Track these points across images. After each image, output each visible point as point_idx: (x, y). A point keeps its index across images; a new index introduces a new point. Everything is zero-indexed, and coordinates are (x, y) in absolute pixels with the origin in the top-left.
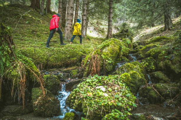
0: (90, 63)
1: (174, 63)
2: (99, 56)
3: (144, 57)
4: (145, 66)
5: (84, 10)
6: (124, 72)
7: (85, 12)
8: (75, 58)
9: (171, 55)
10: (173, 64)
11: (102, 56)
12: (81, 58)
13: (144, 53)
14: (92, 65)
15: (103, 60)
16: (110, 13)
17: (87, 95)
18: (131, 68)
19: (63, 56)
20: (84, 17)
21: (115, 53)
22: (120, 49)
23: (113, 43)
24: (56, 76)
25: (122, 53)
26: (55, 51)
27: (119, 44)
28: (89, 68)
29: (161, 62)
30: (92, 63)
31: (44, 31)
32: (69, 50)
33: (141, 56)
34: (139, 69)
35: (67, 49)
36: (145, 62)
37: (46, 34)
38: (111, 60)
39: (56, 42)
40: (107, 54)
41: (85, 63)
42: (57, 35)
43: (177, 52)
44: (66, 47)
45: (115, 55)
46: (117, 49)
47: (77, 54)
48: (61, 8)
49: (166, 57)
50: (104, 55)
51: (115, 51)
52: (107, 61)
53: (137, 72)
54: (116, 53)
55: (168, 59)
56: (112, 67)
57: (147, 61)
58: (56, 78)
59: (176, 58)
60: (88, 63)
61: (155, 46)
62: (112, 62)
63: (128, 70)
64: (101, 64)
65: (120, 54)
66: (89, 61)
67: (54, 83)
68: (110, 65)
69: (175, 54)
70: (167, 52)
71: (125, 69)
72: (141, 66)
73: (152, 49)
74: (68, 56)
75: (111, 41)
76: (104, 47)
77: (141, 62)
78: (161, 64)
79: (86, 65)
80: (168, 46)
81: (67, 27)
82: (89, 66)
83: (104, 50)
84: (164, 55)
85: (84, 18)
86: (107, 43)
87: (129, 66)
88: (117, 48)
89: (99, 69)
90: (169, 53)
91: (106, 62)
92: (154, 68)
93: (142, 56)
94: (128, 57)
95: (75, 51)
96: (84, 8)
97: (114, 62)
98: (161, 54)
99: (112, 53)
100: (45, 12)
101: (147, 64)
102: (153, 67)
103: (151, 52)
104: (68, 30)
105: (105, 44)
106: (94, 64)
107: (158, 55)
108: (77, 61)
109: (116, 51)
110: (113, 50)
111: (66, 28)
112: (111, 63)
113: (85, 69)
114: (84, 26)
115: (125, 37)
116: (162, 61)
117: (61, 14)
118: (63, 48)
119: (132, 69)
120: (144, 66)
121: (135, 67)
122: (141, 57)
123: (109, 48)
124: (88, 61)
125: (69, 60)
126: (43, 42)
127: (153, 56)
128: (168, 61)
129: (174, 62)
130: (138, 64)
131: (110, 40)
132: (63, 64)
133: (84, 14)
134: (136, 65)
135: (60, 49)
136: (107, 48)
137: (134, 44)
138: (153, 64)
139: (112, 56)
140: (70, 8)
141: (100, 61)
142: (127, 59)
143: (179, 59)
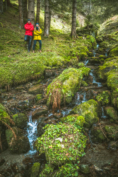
2: (59, 90)
3: (103, 78)
5: (46, 7)
6: (81, 112)
7: (48, 9)
8: (39, 73)
11: (62, 90)
13: (103, 74)
14: (53, 99)
16: (74, 8)
17: (49, 147)
19: (28, 72)
20: (46, 15)
21: (74, 85)
28: (51, 100)
31: (6, 39)
32: (33, 65)
34: (93, 109)
37: (8, 44)
38: (70, 92)
39: (19, 53)
40: (67, 87)
45: (74, 86)
46: (76, 80)
47: (41, 68)
48: (21, 6)
50: (64, 88)
51: (74, 83)
52: (67, 94)
53: (91, 112)
56: (71, 98)
60: (50, 95)
63: (84, 110)
64: (61, 97)
67: (22, 121)
71: (81, 109)
76: (64, 80)
85: (46, 16)
89: (60, 102)
93: (101, 77)
96: (46, 4)
97: (73, 94)
99: (72, 86)
100: (5, 8)
101: (102, 98)
102: (107, 101)
106: (55, 99)
108: (41, 76)
110: (72, 83)
112: (70, 95)
113: (48, 99)
114: (47, 25)
115: (89, 34)
117: (22, 13)
119: (87, 109)
120: (99, 100)
121: (90, 106)
122: (100, 79)
123: (69, 80)
125: (33, 76)
132: (28, 80)
133: (47, 11)
134: (91, 105)
135: (23, 65)
136: (67, 81)
137: (99, 39)
138: (107, 98)
139: (71, 88)
140: (31, 12)
141: (60, 95)
142: (86, 84)
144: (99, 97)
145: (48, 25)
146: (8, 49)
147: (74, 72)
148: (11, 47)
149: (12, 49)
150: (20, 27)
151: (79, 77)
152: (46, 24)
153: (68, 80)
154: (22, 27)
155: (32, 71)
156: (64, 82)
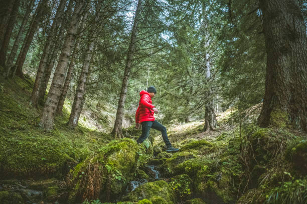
0: (84, 177)
1: (222, 186)
2: (101, 167)
3: (173, 173)
4: (176, 189)
5: (80, 82)
6: (143, 198)
7: (83, 86)
8: (55, 164)
9: (217, 174)
10: (220, 188)
11: (106, 166)
13: (174, 166)
14: (87, 181)
15: (108, 174)
16: (123, 93)
18: (153, 191)
19: (34, 158)
20: (79, 94)
21: (128, 164)
23: (127, 147)
24: (19, 196)
25: (138, 164)
26: (20, 147)
27: (136, 149)
28: (81, 187)
29: (202, 183)
30: (88, 177)
31: (5, 106)
33: (168, 170)
34: (166, 194)
35: (42, 145)
36: (176, 183)
37: (7, 112)
38: (121, 174)
39: (23, 129)
40: (115, 165)
41: (75, 176)
42: (27, 118)
43: (226, 169)
44: (41, 142)
45: (128, 166)
46: (132, 156)
47: (60, 157)
48: (42, 72)
49: (209, 175)
50: (109, 164)
51: (128, 160)
52: (114, 175)
53: (163, 199)
55: (212, 180)
56: (120, 186)
57: (178, 181)
58: (19, 199)
59: (224, 179)
60: (80, 176)
61: (191, 157)
62: (122, 179)
63: (150, 195)
64: (103, 180)
65: (135, 166)
66: (83, 173)
68: (119, 184)
69: (223, 173)
70: (211, 168)
71: (144, 192)
72: (170, 189)
73: (187, 161)
74: (43, 159)
75: (123, 142)
76: (111, 152)
77: (170, 181)
78: (201, 186)
79: (77, 179)
80: (212, 158)
81: (48, 106)
82: (82, 182)
83: (110, 158)
84: (206, 173)
85: (79, 96)
86: (116, 146)
87: (150, 187)
89: (99, 190)
90: (213, 169)
91: (112, 177)
92: (189, 193)
93: (170, 171)
94: (147, 170)
95: (57, 151)
96: (82, 79)
97: (125, 179)
98: (202, 171)
99: (123, 164)
100: (12, 73)
101: (180, 185)
102: (188, 191)
103: (186, 166)
104: (48, 112)
105: (113, 147)
106: (92, 180)
107: (197, 171)
109: (131, 160)
110: (125, 158)
111: (46, 109)
112: (120, 179)
113: (75, 186)
114: (77, 109)
117: (40, 83)
118: (35, 143)
119: (155, 193)
120: (174, 189)
121: (160, 189)
122: (168, 173)
123: (120, 153)
124: (80, 173)
125: (43, 167)
127: (188, 173)
128: (212, 182)
129: (221, 184)
130: (166, 186)
131: (122, 141)
132: (31, 172)
133: (80, 89)
134: (161, 187)
135: (29, 144)
136: (116, 154)
137: (156, 148)
138: (188, 186)
139: (123, 168)
140: (60, 76)
141: (101, 175)
142: (146, 175)
143: (229, 180)
144: (174, 182)
145: (78, 111)
146: (4, 118)
147: (130, 143)
148: (10, 118)
149: (12, 121)
150: (31, 103)
151: (136, 153)
153: (118, 153)
154: (35, 104)
155: (42, 157)
156: (110, 155)
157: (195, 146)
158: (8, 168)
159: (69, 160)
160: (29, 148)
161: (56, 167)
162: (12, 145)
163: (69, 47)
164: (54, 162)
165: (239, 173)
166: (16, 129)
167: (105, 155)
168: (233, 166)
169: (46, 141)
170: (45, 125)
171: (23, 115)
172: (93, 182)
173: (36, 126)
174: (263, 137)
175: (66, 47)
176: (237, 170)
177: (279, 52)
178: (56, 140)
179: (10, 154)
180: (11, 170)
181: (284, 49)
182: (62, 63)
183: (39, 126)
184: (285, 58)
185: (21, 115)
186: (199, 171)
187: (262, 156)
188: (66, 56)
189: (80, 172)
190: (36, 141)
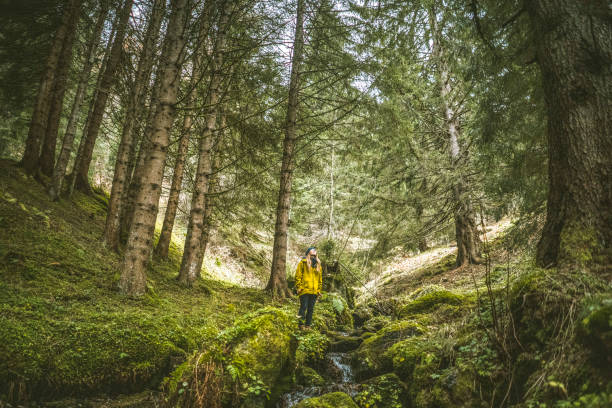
0: (188, 392)
1: (458, 399)
2: (218, 371)
3: (376, 367)
4: (371, 406)
5: (197, 194)
7: (202, 202)
8: (147, 364)
9: (450, 372)
10: (454, 403)
11: (229, 367)
12: (168, 365)
13: (378, 353)
14: (192, 401)
15: (233, 384)
19: (106, 355)
20: (196, 216)
21: (274, 359)
22: (293, 344)
23: (271, 326)
25: (300, 355)
26: (79, 335)
27: (290, 328)
29: (423, 392)
30: (194, 393)
31: (51, 256)
32: (128, 333)
33: (367, 363)
35: (121, 328)
36: (372, 393)
37: (55, 268)
38: (260, 382)
39: (87, 298)
40: (247, 364)
41: (173, 390)
42: (94, 274)
43: (465, 361)
44: (118, 321)
45: (275, 364)
46: (283, 344)
47: (156, 348)
48: (121, 182)
49: (434, 376)
50: (235, 365)
51: (274, 353)
52: (246, 385)
54: (277, 358)
55: (440, 385)
56: (260, 406)
57: (377, 390)
59: (462, 384)
60: (181, 391)
61: (411, 331)
62: (262, 392)
64: (224, 397)
65: (292, 361)
66: (185, 384)
68: (257, 401)
69: (459, 370)
70: (440, 360)
73: (397, 345)
74: (122, 355)
75: (263, 316)
76: (240, 337)
77: (361, 389)
78: (422, 398)
79: (176, 397)
80: (447, 334)
81: (131, 248)
82: (185, 401)
83: (238, 349)
84: (430, 369)
85: (196, 221)
86: (249, 326)
88: (281, 341)
90: (444, 361)
91: (242, 389)
93: (370, 364)
95: (150, 336)
96: (199, 187)
97: (269, 391)
98: (422, 366)
99: (265, 360)
102: (397, 407)
103: (395, 355)
104: (134, 260)
105: (242, 328)
106: (200, 399)
107: (413, 367)
108: (152, 375)
109: (280, 352)
110: (268, 349)
111: (128, 254)
112: (258, 393)
114: (194, 248)
116: (423, 387)
117: (120, 202)
118: (107, 326)
120: (367, 406)
123: (256, 340)
124: (180, 385)
125: (124, 370)
126: (39, 299)
127: (398, 371)
128: (440, 390)
129: (457, 395)
130: (347, 403)
131: (261, 314)
132: (102, 382)
133: (198, 207)
135: (95, 329)
136: (250, 341)
137: (359, 311)
138: (396, 398)
139: (264, 368)
140: (150, 187)
141: (221, 386)
142: (317, 376)
143: (472, 386)
145: (197, 250)
147: (276, 316)
148: (62, 278)
149: (64, 284)
150: (104, 244)
151: (291, 336)
152: (192, 245)
153: (253, 339)
154: (113, 245)
155: (121, 352)
156: (236, 344)
157: (428, 305)
158: (57, 377)
159: (175, 354)
160: (95, 336)
161: (150, 369)
162: (63, 332)
163: (165, 130)
164: (144, 360)
165: (492, 371)
166: (72, 299)
167: (227, 345)
168: (479, 355)
169: (129, 319)
170: (130, 287)
171: (87, 271)
172: (203, 401)
173: (114, 289)
174: (534, 291)
175: (157, 130)
176: (487, 362)
177: (570, 99)
178: (149, 316)
179: (59, 351)
180: (61, 380)
181: (580, 93)
182: (154, 161)
183: (118, 290)
184: (582, 111)
185: (83, 270)
186: (417, 366)
187: (535, 333)
188: (159, 148)
189: (181, 383)
190: (109, 320)
